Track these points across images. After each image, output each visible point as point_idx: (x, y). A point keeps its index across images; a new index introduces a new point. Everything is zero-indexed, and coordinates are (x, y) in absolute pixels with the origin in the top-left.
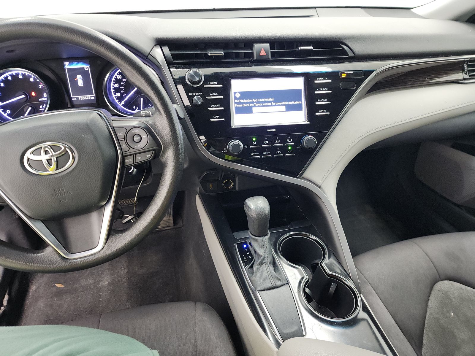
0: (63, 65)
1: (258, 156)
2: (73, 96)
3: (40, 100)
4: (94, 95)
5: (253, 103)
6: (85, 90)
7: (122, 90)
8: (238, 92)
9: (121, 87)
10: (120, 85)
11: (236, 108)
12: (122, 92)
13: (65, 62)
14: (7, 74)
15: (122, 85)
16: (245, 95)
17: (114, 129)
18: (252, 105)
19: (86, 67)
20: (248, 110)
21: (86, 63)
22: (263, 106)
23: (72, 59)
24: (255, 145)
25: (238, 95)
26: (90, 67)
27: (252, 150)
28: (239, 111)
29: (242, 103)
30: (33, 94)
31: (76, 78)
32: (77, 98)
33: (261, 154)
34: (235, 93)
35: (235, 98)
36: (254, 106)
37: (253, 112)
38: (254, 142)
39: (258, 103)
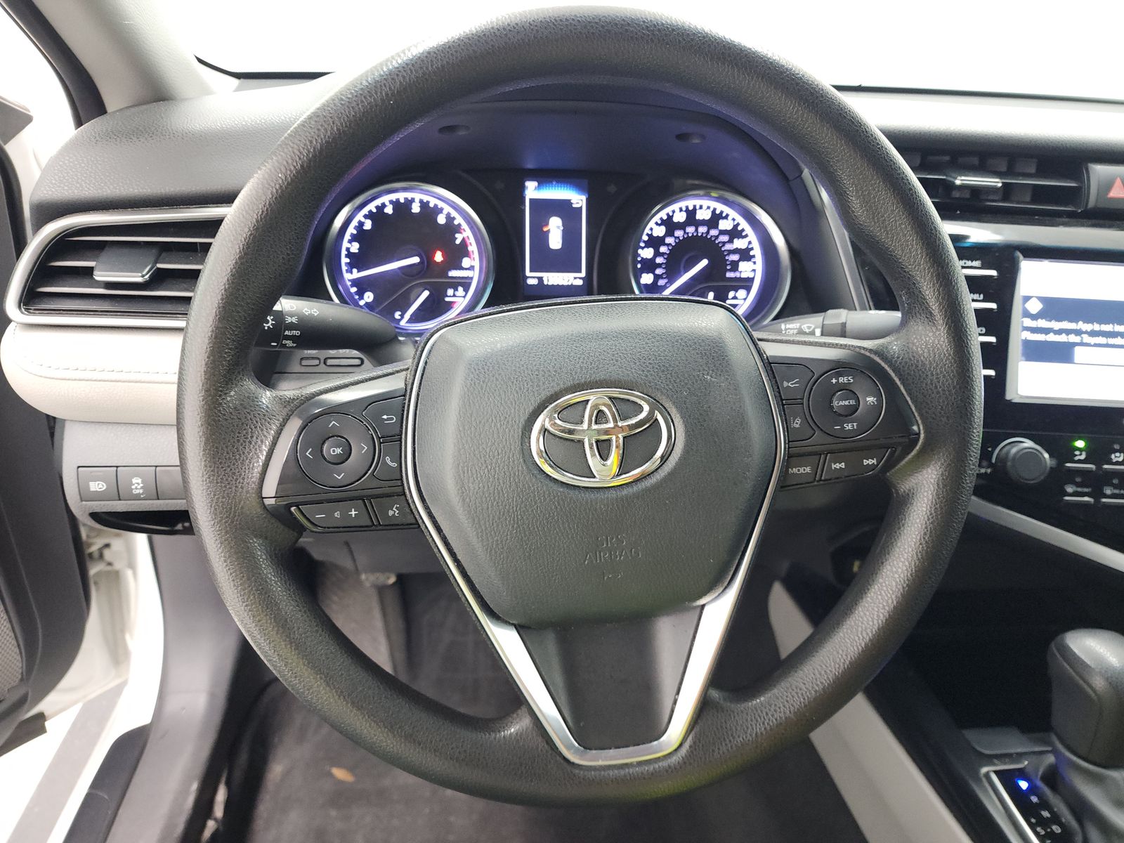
0: (523, 188)
1: (1086, 499)
2: (531, 271)
3: (453, 273)
4: (583, 274)
5: (1078, 332)
6: (564, 261)
7: (659, 265)
8: (1037, 297)
9: (659, 260)
10: (657, 254)
11: (1027, 343)
12: (659, 271)
13: (529, 180)
14: (386, 199)
15: (663, 254)
16: (1055, 308)
17: (771, 367)
18: (1073, 338)
19: (578, 199)
20: (1061, 353)
21: (580, 188)
22: (1107, 346)
23: (546, 176)
24: (1080, 461)
25: (1035, 307)
26: (588, 200)
27: (1071, 476)
28: (1038, 352)
29: (1046, 331)
30: (439, 257)
31: (547, 224)
32: (540, 279)
33: (1098, 494)
34: (1027, 299)
35: (1026, 314)
36: (1082, 344)
37: (1076, 361)
38: (1077, 453)
39: (1093, 334)
